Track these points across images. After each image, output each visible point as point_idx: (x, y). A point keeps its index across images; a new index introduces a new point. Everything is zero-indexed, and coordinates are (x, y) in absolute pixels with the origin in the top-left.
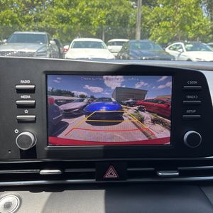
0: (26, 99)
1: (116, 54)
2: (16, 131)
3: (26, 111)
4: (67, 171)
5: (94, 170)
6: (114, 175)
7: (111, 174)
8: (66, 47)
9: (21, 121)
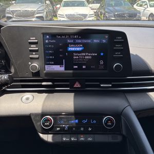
0: (33, 47)
1: (95, 11)
2: (30, 63)
3: (34, 53)
4: (55, 83)
5: (68, 83)
6: (79, 86)
7: (77, 85)
8: (58, 6)
9: (32, 58)
